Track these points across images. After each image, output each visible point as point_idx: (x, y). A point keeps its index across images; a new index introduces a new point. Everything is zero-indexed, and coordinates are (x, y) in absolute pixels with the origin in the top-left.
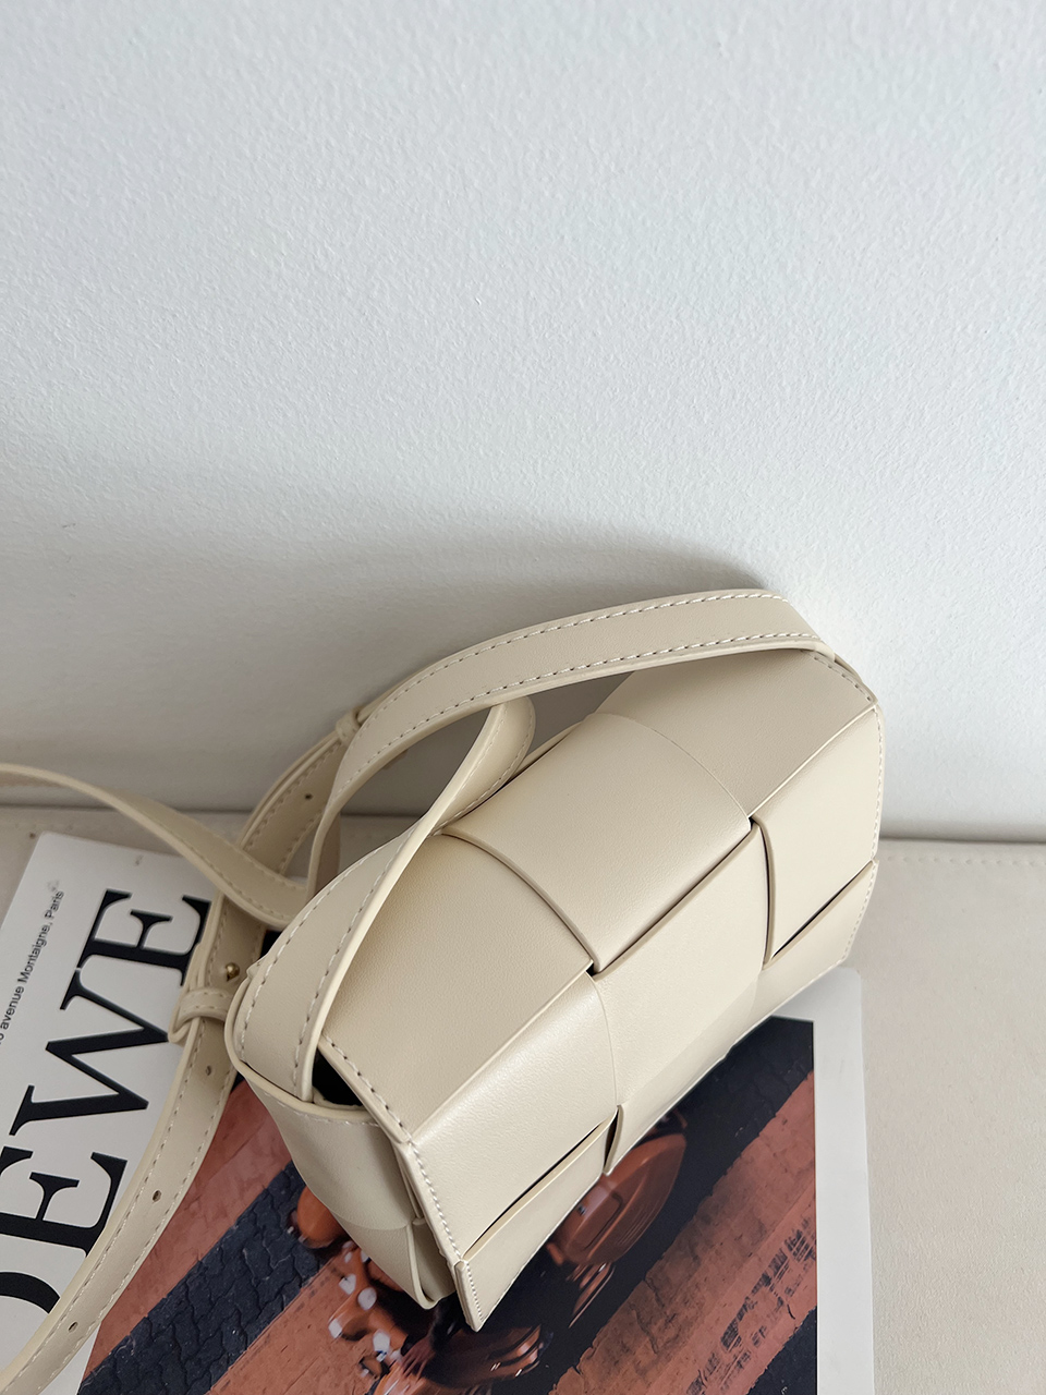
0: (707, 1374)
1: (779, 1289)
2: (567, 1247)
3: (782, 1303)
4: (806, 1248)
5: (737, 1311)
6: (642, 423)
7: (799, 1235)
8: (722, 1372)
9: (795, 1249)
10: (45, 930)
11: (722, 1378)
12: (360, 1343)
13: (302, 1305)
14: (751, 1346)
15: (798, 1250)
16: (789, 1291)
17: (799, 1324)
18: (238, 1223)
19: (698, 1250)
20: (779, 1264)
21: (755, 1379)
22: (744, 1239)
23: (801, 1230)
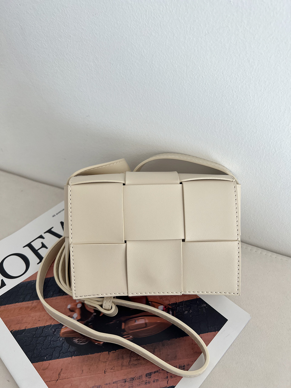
0: (137, 379)
2: (127, 326)
3: (167, 378)
5: (155, 371)
8: (141, 381)
14: (152, 382)
16: (171, 377)
17: (168, 386)
19: (156, 350)
22: (169, 356)
23: (186, 365)
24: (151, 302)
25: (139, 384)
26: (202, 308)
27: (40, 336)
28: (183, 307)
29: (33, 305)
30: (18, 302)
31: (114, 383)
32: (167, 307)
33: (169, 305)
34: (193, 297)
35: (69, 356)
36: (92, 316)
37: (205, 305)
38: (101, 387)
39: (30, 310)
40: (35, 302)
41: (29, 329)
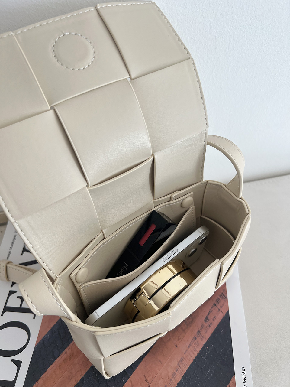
0: (201, 329)
1: (219, 307)
3: (220, 310)
5: (208, 313)
7: (222, 294)
8: (205, 328)
10: (15, 236)
11: (205, 330)
14: (212, 321)
15: (222, 297)
16: (221, 307)
17: (225, 314)
20: (218, 301)
21: (214, 329)
30: (51, 364)
31: (189, 347)
35: (140, 362)
38: (184, 359)
39: (69, 360)
40: (68, 350)
41: (85, 375)
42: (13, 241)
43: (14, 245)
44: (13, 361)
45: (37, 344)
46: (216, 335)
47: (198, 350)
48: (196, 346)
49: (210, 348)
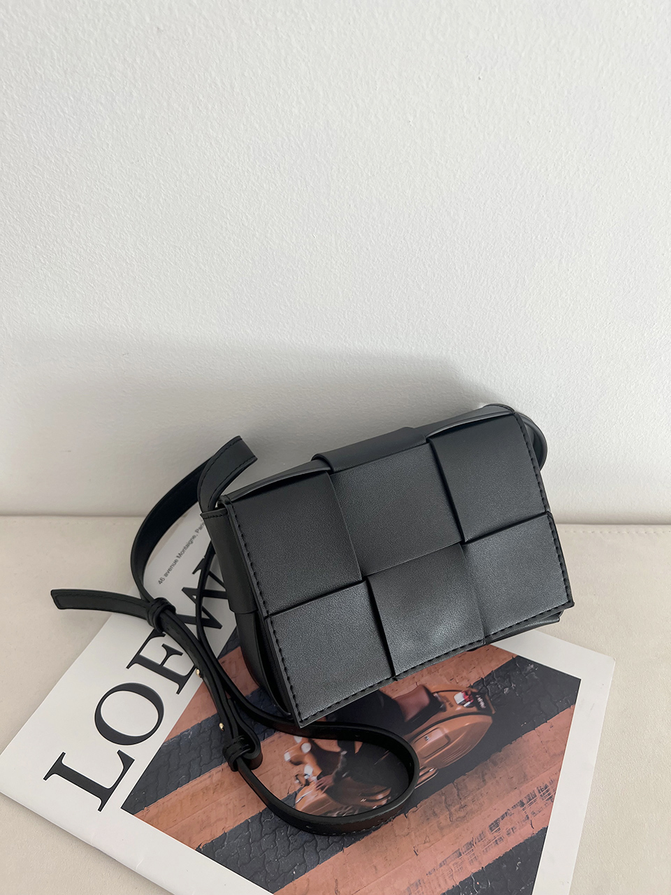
0: (477, 841)
1: (528, 810)
3: (528, 818)
4: (549, 794)
5: (502, 814)
6: (393, 291)
7: (546, 787)
8: (486, 842)
9: (542, 793)
10: (194, 537)
11: (485, 846)
12: (298, 767)
13: (274, 741)
14: (505, 835)
15: (544, 794)
16: (533, 813)
17: (536, 832)
18: (252, 694)
19: (486, 777)
20: (531, 798)
21: (504, 853)
22: (514, 779)
23: (548, 784)
24: (437, 692)
25: (486, 849)
26: (529, 672)
27: (261, 834)
28: (496, 682)
29: (214, 781)
30: (179, 785)
31: (441, 865)
32: (469, 693)
33: (471, 687)
34: (505, 659)
35: (337, 852)
36: (341, 758)
37: (532, 666)
38: (422, 884)
39: (212, 792)
40: (216, 773)
41: (231, 831)
42: (188, 546)
43: (187, 551)
44: (120, 753)
45: (168, 741)
46: (505, 866)
47: (458, 879)
48: (457, 869)
49: (482, 886)
